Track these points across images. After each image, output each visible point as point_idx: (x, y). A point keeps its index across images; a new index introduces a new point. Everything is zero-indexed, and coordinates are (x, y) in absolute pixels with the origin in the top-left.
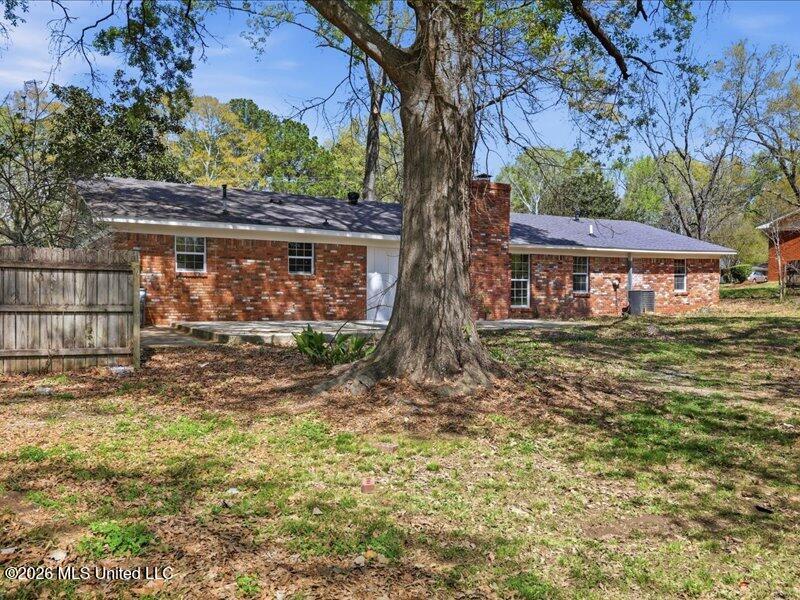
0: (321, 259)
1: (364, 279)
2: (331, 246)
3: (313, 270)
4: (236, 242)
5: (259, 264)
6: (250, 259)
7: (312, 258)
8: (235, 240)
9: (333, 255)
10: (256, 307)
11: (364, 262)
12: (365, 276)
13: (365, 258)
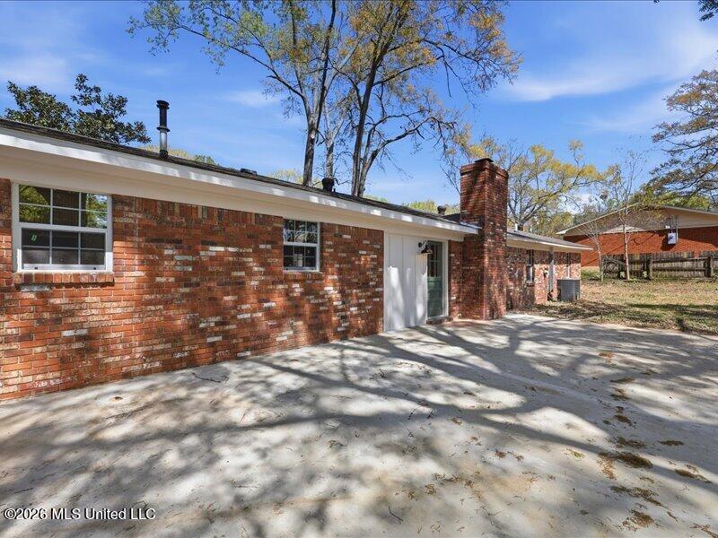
0: (330, 247)
1: (381, 276)
2: (343, 228)
3: (318, 263)
4: (186, 210)
5: (233, 254)
6: (214, 244)
7: (317, 246)
8: (182, 206)
9: (346, 243)
10: (227, 335)
11: (380, 253)
12: (382, 272)
13: (382, 246)
